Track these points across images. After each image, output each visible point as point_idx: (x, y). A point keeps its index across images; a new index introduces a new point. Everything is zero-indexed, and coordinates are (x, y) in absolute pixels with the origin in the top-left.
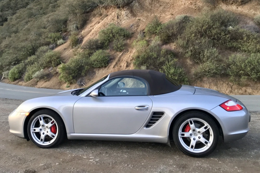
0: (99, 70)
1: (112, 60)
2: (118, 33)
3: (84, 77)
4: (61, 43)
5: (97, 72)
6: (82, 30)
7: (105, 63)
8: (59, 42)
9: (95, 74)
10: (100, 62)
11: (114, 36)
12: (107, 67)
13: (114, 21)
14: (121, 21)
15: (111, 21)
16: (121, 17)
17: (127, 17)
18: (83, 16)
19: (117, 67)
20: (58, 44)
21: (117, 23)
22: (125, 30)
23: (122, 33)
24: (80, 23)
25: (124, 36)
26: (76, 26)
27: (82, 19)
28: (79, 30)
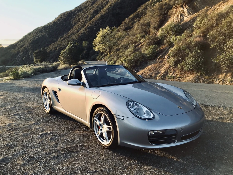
0: (150, 61)
2: (171, 30)
3: (139, 67)
5: (148, 63)
6: (159, 29)
8: (141, 41)
9: (147, 64)
10: (150, 55)
11: (168, 33)
12: (155, 59)
13: (177, 19)
14: (183, 18)
15: (175, 19)
16: (183, 15)
17: (189, 14)
18: (160, 18)
19: (161, 59)
20: (141, 42)
21: (180, 20)
22: (177, 27)
23: (174, 29)
24: (158, 24)
25: (176, 32)
26: (155, 27)
27: (159, 21)
28: (156, 29)
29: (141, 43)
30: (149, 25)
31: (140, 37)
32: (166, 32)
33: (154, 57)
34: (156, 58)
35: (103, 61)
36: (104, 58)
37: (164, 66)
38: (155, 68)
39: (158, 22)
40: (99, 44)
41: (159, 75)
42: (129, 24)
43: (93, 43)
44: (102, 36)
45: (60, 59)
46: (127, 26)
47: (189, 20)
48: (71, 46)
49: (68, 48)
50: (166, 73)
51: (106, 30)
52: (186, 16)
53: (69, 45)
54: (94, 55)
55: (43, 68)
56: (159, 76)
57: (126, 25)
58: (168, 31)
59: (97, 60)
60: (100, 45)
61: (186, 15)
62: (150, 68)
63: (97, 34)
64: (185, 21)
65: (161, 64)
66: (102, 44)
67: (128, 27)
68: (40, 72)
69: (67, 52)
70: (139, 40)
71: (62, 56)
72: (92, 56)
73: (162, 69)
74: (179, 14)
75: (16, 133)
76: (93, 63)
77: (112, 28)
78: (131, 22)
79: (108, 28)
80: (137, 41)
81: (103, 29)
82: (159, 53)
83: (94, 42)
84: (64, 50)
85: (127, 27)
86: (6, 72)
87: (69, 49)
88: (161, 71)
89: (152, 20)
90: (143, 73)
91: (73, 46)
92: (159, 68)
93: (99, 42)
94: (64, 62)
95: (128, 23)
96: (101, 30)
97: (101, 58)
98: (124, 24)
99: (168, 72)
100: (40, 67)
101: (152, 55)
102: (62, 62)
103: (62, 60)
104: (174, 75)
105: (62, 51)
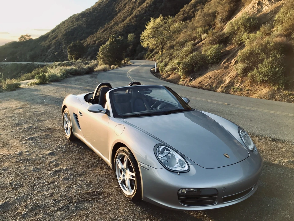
0: (212, 66)
1: (226, 56)
2: (243, 24)
3: (196, 72)
4: (204, 38)
5: (209, 68)
6: (227, 22)
7: (217, 59)
9: (208, 70)
10: (212, 57)
11: (239, 28)
12: (219, 64)
13: (253, 9)
14: (262, 7)
15: (250, 9)
16: (262, 3)
17: (270, 2)
18: (230, 6)
19: (226, 64)
20: (202, 38)
21: (256, 10)
22: (252, 20)
23: (248, 23)
24: (226, 15)
25: (250, 27)
26: (222, 19)
27: (229, 10)
28: (224, 22)
29: (202, 40)
30: (214, 15)
31: (202, 32)
32: (236, 28)
33: (217, 60)
34: (219, 62)
35: (153, 60)
36: (154, 57)
37: (229, 74)
38: (218, 76)
39: (227, 12)
40: (149, 38)
41: (223, 85)
42: (189, 12)
43: (140, 37)
44: (153, 28)
45: (98, 57)
46: (186, 15)
47: (269, 11)
48: (112, 41)
49: (108, 43)
50: (232, 83)
51: (158, 20)
52: (266, 5)
53: (110, 39)
54: (142, 52)
55: (76, 70)
56: (222, 87)
57: (185, 13)
58: (239, 26)
59: (145, 59)
60: (150, 40)
61: (266, 3)
62: (211, 76)
63: (147, 25)
64: (263, 12)
65: (226, 71)
66: (153, 38)
67: (188, 16)
68: (73, 75)
69: (107, 49)
70: (200, 36)
71: (101, 53)
72: (139, 54)
73: (227, 77)
74: (256, 2)
75: (25, 166)
76: (140, 62)
77: (166, 17)
78: (192, 9)
79: (161, 18)
80: (198, 36)
81: (154, 19)
82: (224, 55)
83: (142, 35)
84: (104, 46)
85: (186, 17)
86: (32, 72)
87: (110, 45)
88: (225, 80)
89: (219, 9)
90: (201, 82)
91: (115, 40)
92: (223, 75)
93: (148, 36)
94: (103, 61)
95: (187, 11)
96: (152, 20)
97: (150, 57)
98: (182, 13)
99: (234, 82)
100: (73, 68)
101: (215, 57)
102: (100, 61)
103: (101, 58)
104: (242, 86)
105: (101, 46)
